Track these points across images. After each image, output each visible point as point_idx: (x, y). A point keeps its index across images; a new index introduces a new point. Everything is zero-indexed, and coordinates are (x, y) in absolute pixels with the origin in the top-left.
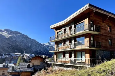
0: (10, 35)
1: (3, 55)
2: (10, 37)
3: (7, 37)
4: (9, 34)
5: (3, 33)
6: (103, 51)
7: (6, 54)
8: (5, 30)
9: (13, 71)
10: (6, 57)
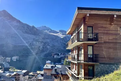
0: (64, 36)
1: (60, 54)
2: (64, 37)
3: (62, 38)
4: (63, 34)
5: (58, 34)
6: (108, 65)
7: (62, 54)
8: (60, 31)
9: (55, 73)
10: (61, 56)
